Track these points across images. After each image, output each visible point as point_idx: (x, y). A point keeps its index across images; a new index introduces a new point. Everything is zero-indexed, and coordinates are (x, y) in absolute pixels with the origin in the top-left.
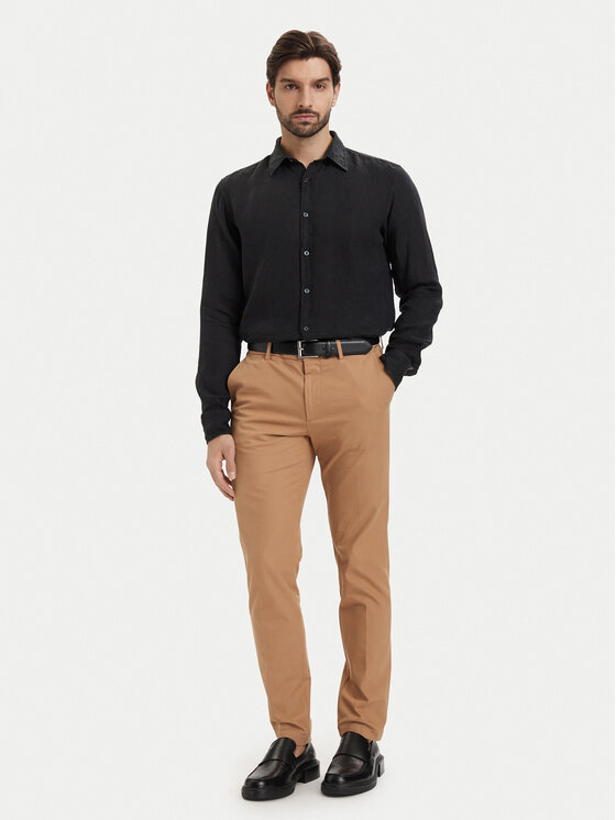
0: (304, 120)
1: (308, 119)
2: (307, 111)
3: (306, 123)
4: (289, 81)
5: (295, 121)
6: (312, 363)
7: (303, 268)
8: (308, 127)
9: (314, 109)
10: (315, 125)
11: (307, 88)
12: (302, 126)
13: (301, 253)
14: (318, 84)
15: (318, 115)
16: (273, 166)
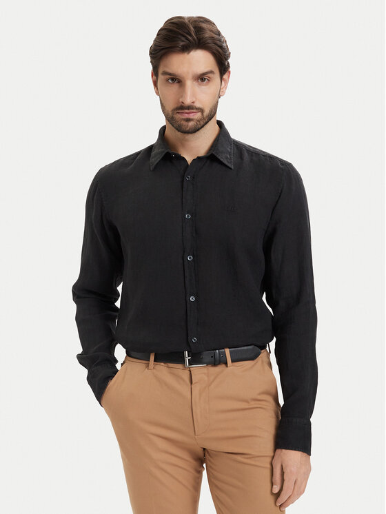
0: (186, 116)
1: (191, 116)
2: (189, 108)
3: (188, 120)
4: (170, 74)
5: (178, 116)
6: (200, 371)
7: (187, 274)
8: (191, 124)
9: (198, 105)
10: (198, 121)
11: (189, 84)
12: (184, 123)
13: (184, 259)
14: (202, 78)
15: (201, 110)
16: (155, 160)
